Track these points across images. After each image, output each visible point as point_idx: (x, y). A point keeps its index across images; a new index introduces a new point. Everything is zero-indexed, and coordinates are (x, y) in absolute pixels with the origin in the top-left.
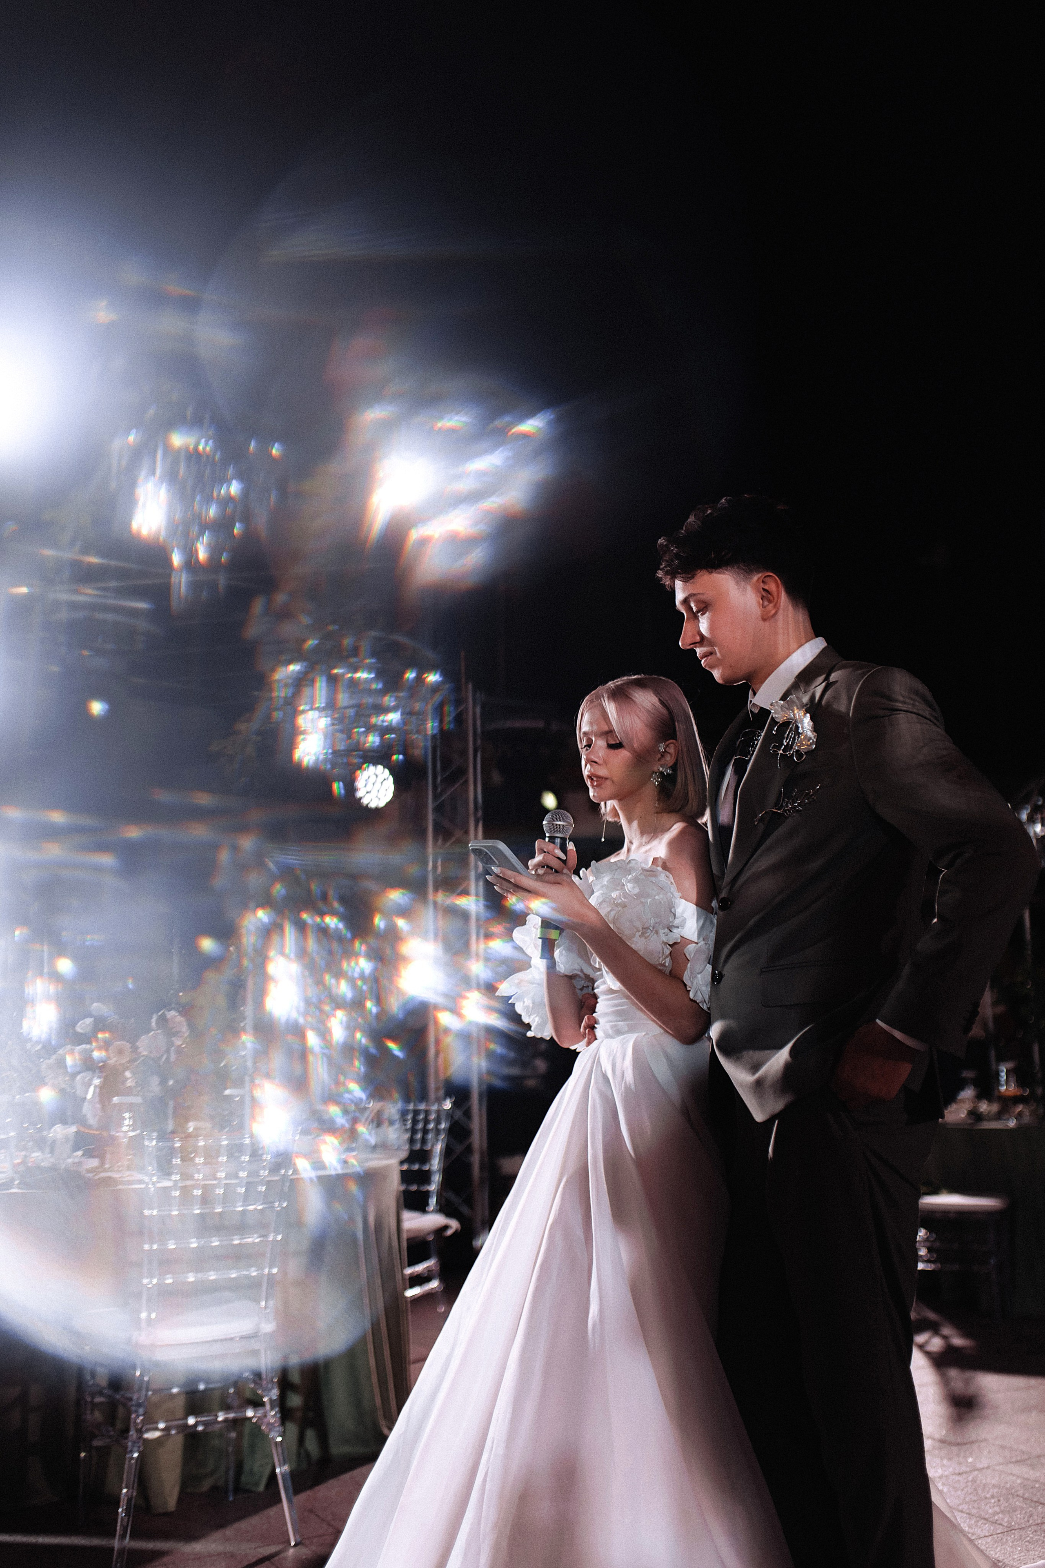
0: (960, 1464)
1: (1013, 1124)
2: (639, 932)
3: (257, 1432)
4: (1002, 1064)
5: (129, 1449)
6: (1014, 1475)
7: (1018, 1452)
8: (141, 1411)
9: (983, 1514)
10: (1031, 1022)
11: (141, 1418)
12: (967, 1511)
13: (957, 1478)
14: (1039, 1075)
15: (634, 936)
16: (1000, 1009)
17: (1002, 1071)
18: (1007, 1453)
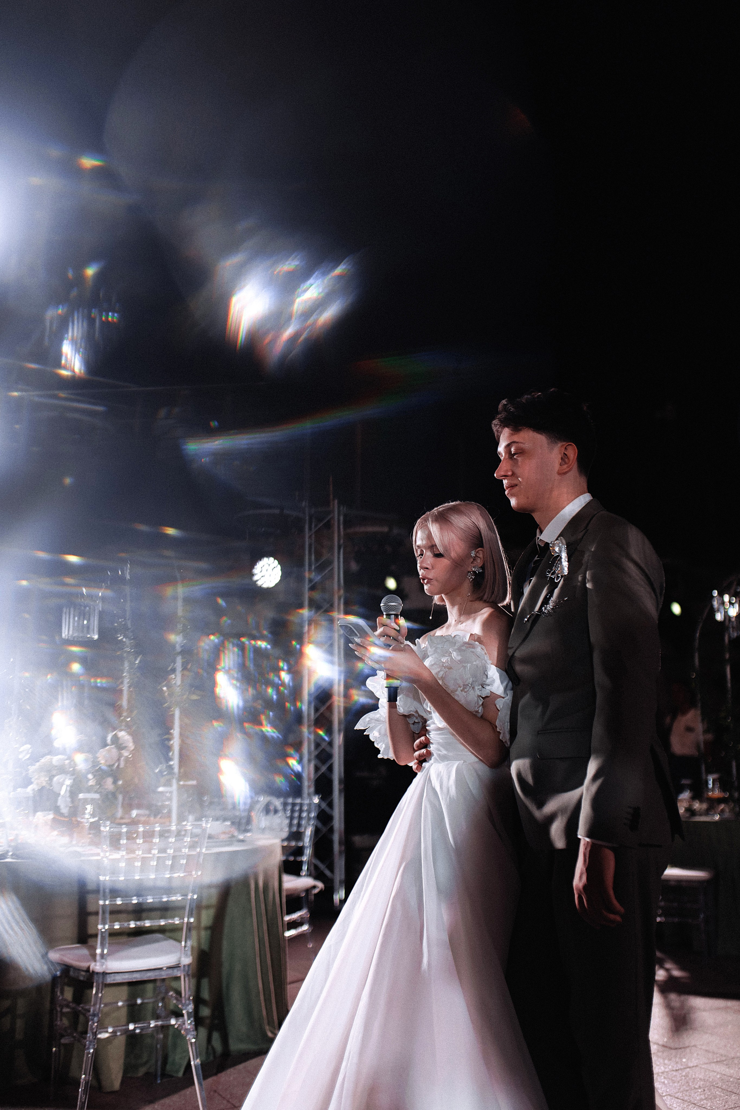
0: (677, 1063)
1: (717, 818)
2: (460, 687)
3: (177, 1034)
4: (709, 775)
5: (87, 1047)
6: (715, 1072)
7: (718, 1055)
8: (96, 1019)
9: (692, 1100)
10: (731, 745)
11: (96, 1024)
12: (682, 1098)
13: (675, 1073)
14: (736, 784)
15: (456, 691)
16: (710, 736)
17: (710, 780)
18: (710, 1055)
